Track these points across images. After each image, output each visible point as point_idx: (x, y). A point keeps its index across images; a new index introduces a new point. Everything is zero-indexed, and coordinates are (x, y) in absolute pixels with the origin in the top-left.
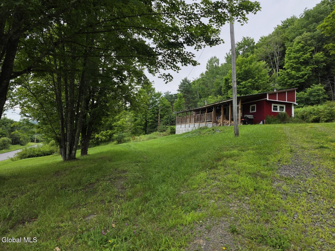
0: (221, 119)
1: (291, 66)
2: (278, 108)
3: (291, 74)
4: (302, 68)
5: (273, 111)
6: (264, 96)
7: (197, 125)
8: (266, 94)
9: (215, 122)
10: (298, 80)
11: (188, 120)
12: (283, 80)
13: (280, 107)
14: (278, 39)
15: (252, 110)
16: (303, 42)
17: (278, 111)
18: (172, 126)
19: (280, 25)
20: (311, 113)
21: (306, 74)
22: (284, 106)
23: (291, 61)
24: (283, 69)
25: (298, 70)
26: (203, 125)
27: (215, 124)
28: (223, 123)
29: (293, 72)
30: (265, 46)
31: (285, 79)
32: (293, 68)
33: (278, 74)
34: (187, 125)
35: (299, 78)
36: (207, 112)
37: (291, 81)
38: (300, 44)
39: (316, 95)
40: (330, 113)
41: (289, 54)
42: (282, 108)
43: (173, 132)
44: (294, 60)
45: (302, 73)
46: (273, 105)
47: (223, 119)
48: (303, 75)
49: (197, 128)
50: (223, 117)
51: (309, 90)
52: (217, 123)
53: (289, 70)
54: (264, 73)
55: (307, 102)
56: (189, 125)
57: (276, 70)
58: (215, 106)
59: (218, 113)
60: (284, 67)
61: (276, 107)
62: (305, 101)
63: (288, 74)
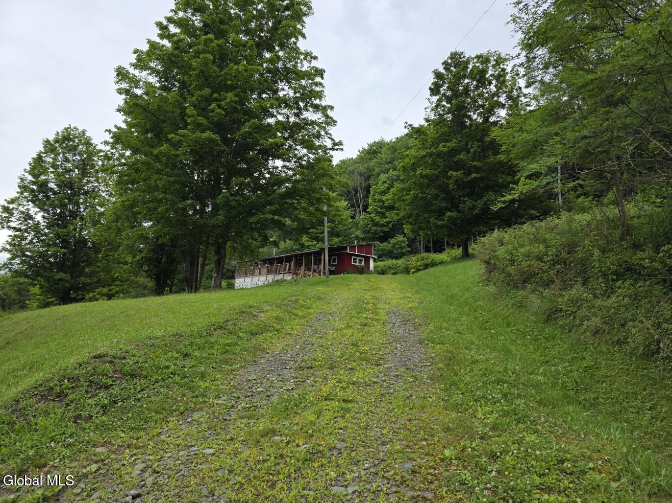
0: (302, 270)
1: (376, 210)
2: (358, 260)
3: (375, 220)
4: (387, 214)
5: (353, 263)
6: (346, 248)
7: (270, 278)
8: (347, 246)
9: (295, 274)
10: (382, 229)
11: (257, 271)
12: (367, 225)
13: (359, 260)
14: (362, 168)
15: (333, 262)
16: (388, 182)
17: (358, 264)
18: (230, 281)
19: (366, 148)
20: (390, 268)
21: (391, 222)
22: (363, 259)
23: (376, 204)
24: (367, 212)
25: (383, 215)
26: (280, 277)
27: (294, 276)
28: (305, 274)
29: (378, 218)
30: (347, 176)
31: (369, 224)
32: (378, 213)
33: (361, 217)
34: (256, 279)
35: (383, 225)
36: (286, 262)
37: (374, 228)
38: (385, 184)
39: (399, 248)
40: (406, 268)
41: (374, 195)
42: (361, 261)
43: (231, 286)
44: (378, 203)
45: (387, 220)
46: (353, 257)
47: (305, 270)
48: (388, 223)
49: (270, 281)
50: (305, 268)
51: (393, 241)
52: (297, 274)
53: (372, 215)
54: (345, 217)
55: (390, 255)
56: (258, 278)
57: (360, 211)
58: (296, 256)
59: (298, 265)
60: (368, 210)
61: (356, 259)
62: (389, 253)
63: (372, 220)
